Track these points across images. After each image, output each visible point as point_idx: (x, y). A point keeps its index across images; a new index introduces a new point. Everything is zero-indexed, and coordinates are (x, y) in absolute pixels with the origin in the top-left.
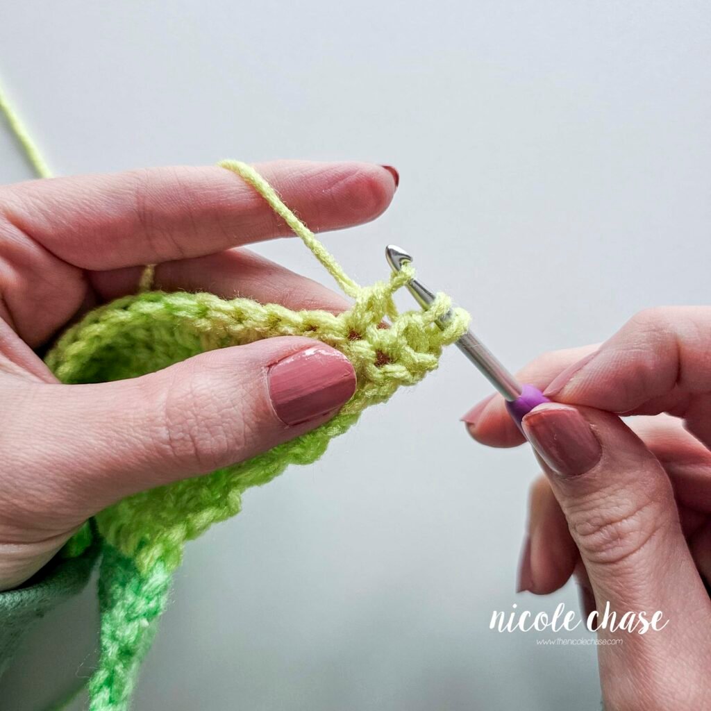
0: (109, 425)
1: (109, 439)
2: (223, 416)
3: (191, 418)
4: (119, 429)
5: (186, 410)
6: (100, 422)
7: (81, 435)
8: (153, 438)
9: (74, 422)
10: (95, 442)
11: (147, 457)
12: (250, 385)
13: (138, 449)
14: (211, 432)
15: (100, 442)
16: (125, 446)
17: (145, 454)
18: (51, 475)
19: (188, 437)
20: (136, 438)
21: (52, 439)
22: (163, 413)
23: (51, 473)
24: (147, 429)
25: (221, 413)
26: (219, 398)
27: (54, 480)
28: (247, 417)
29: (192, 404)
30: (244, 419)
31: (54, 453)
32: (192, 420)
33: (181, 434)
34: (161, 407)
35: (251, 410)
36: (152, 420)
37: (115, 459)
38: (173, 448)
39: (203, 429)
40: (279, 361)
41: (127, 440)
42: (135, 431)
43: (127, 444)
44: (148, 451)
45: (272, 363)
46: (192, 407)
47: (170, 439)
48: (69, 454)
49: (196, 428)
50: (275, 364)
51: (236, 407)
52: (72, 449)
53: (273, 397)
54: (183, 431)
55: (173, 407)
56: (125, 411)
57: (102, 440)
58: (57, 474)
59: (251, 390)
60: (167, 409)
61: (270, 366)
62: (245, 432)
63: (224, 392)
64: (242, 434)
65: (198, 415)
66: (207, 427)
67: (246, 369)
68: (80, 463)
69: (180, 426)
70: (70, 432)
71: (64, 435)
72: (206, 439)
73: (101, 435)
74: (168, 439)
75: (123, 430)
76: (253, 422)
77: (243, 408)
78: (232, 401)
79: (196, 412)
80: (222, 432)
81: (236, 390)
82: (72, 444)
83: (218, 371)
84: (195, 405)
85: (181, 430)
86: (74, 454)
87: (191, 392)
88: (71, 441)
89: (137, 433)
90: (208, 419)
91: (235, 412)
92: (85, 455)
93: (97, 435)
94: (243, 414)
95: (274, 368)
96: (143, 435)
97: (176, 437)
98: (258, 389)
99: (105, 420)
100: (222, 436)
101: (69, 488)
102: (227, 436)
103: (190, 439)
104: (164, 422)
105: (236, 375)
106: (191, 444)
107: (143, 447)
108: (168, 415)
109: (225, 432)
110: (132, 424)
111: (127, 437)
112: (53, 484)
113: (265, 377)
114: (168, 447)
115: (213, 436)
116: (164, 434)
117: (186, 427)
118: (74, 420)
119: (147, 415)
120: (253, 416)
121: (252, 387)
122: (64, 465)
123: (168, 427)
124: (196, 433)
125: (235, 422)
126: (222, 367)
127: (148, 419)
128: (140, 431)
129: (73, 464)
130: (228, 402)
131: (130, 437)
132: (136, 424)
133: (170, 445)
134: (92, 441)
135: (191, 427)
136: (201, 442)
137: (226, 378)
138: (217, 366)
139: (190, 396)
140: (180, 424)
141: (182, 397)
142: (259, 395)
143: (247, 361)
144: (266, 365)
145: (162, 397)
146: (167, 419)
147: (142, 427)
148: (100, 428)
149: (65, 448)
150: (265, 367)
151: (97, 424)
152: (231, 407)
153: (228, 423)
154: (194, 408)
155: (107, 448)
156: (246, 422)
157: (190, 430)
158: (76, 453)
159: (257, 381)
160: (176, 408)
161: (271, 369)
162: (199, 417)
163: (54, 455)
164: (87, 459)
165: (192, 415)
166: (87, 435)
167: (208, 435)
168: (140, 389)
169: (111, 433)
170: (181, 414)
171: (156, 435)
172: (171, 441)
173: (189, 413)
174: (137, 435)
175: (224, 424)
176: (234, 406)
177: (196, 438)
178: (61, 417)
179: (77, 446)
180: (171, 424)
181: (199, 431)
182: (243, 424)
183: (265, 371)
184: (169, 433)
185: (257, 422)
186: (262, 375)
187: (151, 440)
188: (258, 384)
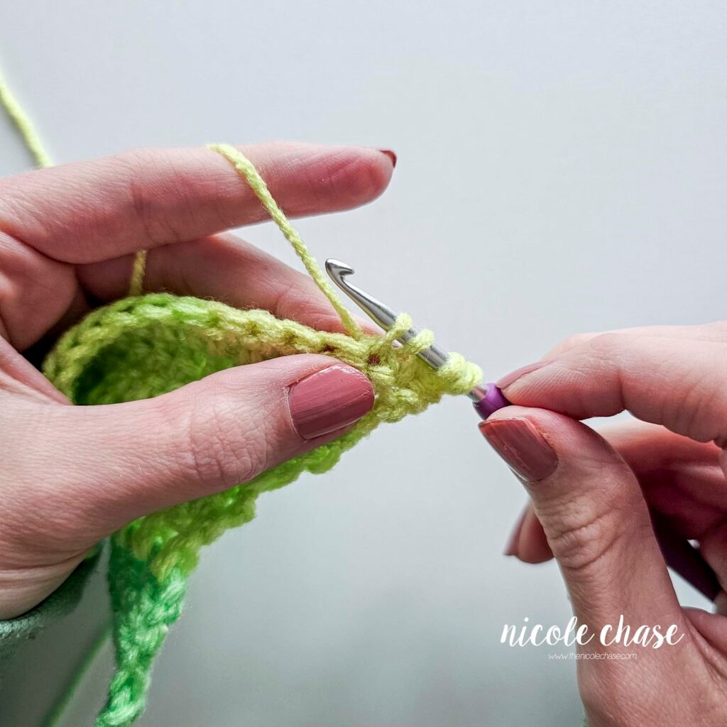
0: (131, 451)
1: (134, 465)
2: (247, 439)
3: (217, 444)
4: (145, 456)
5: (211, 436)
6: (121, 448)
7: (103, 461)
8: (179, 464)
9: (95, 448)
10: (121, 470)
11: (173, 482)
12: (272, 406)
13: (164, 475)
14: (236, 456)
15: (125, 469)
16: (152, 473)
17: (172, 479)
18: (76, 503)
19: (214, 462)
20: (162, 464)
21: (74, 467)
22: (188, 439)
23: (76, 501)
24: (173, 455)
25: (245, 436)
26: (243, 421)
27: (78, 508)
28: (269, 437)
29: (218, 429)
30: (266, 440)
31: (79, 482)
32: (218, 445)
33: (207, 460)
34: (186, 432)
35: (273, 431)
36: (177, 446)
37: (141, 486)
38: (199, 473)
39: (230, 453)
40: (300, 381)
41: (153, 467)
42: (160, 457)
43: (153, 470)
44: (174, 476)
45: (293, 382)
46: (217, 432)
47: (197, 464)
48: (95, 482)
49: (222, 452)
50: (296, 383)
51: (259, 428)
52: (96, 476)
53: (294, 416)
54: (209, 457)
55: (198, 432)
56: (148, 436)
57: (127, 467)
58: (82, 502)
59: (274, 411)
60: (191, 435)
61: (290, 386)
62: (267, 452)
63: (248, 414)
64: (265, 453)
65: (224, 440)
66: (233, 451)
67: (268, 389)
68: (105, 490)
69: (206, 451)
70: (92, 458)
71: (86, 462)
72: (232, 462)
73: (124, 461)
74: (194, 464)
75: (148, 457)
76: (274, 441)
77: (266, 429)
78: (254, 423)
79: (221, 437)
80: (247, 454)
81: (258, 412)
82: (97, 472)
83: (239, 392)
84: (221, 430)
85: (207, 455)
86: (98, 482)
87: (216, 417)
88: (94, 468)
89: (163, 458)
90: (233, 442)
91: (258, 433)
92: (110, 482)
93: (122, 462)
94: (266, 434)
95: (295, 388)
96: (169, 461)
97: (202, 462)
98: (280, 410)
99: (127, 446)
100: (247, 458)
101: (94, 514)
102: (251, 457)
103: (216, 463)
104: (189, 447)
105: (257, 396)
106: (218, 467)
107: (169, 473)
108: (193, 440)
109: (249, 453)
110: (157, 450)
111: (153, 463)
112: (79, 512)
113: (287, 397)
114: (195, 472)
115: (238, 459)
116: (189, 459)
117: (212, 452)
118: (94, 446)
119: (172, 441)
120: (275, 435)
121: (274, 408)
122: (88, 492)
123: (194, 453)
124: (222, 458)
125: (258, 443)
126: (243, 388)
127: (173, 445)
128: (165, 457)
129: (98, 491)
130: (252, 424)
131: (156, 463)
132: (161, 450)
133: (196, 469)
134: (117, 468)
135: (217, 452)
136: (227, 466)
137: (247, 400)
138: (237, 387)
139: (215, 421)
140: (205, 449)
141: (207, 422)
142: (281, 416)
143: (268, 382)
144: (287, 385)
145: (185, 422)
146: (193, 445)
147: (167, 453)
148: (124, 455)
149: (90, 476)
150: (286, 387)
151: (120, 450)
152: (254, 429)
153: (252, 444)
154: (219, 433)
155: (134, 475)
156: (268, 442)
157: (216, 455)
158: (100, 480)
159: (278, 401)
160: (201, 434)
161: (292, 389)
162: (226, 442)
163: (79, 484)
164: (113, 486)
165: (217, 440)
166: (110, 461)
167: (233, 458)
168: (161, 411)
169: (135, 459)
170: (207, 440)
171: (183, 461)
172: (197, 466)
173: (215, 438)
174: (163, 461)
175: (248, 446)
176: (257, 427)
177: (223, 462)
178: (80, 443)
179: (101, 473)
180: (197, 449)
181: (225, 455)
182: (265, 444)
183: (286, 391)
184: (195, 459)
185: (278, 441)
186: (283, 395)
187: (177, 465)
188: (279, 405)
